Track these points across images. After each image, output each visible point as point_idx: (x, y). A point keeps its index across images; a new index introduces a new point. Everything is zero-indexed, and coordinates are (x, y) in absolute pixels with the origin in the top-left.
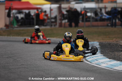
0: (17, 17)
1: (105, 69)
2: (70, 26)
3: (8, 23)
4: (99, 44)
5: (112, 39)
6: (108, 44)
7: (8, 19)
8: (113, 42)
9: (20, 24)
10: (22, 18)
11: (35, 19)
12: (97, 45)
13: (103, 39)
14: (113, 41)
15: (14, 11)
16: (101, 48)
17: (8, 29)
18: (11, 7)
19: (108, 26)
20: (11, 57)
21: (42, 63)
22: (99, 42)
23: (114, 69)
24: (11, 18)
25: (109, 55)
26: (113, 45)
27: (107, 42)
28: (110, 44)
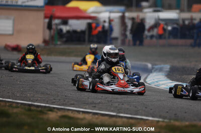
0: (61, 30)
3: (47, 38)
4: (170, 68)
7: (47, 32)
9: (64, 39)
10: (68, 32)
11: (87, 33)
14: (191, 65)
15: (57, 21)
17: (47, 47)
24: (52, 31)
26: (188, 70)
28: (184, 68)
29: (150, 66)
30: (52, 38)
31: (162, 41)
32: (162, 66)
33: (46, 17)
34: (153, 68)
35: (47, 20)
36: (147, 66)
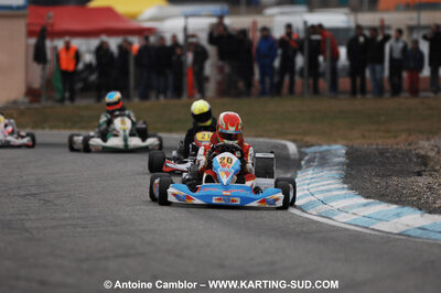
1: (345, 229)
3: (37, 83)
4: (346, 154)
5: (396, 137)
6: (376, 152)
7: (37, 69)
8: (395, 147)
12: (337, 156)
13: (364, 137)
14: (399, 143)
16: (348, 165)
17: (36, 105)
18: (49, 29)
20: (34, 195)
22: (347, 146)
23: (374, 230)
26: (394, 157)
27: (374, 147)
28: (382, 153)
29: (292, 148)
30: (48, 83)
32: (325, 148)
33: (30, 34)
34: (302, 155)
35: (33, 41)
36: (285, 147)
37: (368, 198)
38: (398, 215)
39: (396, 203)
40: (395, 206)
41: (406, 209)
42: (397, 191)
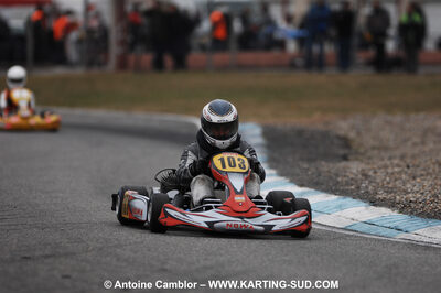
2: (158, 65)
4: (263, 133)
5: (309, 116)
12: (253, 136)
14: (312, 121)
16: (268, 147)
19: (292, 66)
21: (54, 201)
22: (262, 125)
25: (297, 171)
26: (313, 138)
27: (290, 127)
28: (300, 133)
31: (219, 58)
37: (301, 185)
38: (340, 207)
39: (333, 192)
40: (334, 197)
41: (349, 200)
42: (331, 178)
